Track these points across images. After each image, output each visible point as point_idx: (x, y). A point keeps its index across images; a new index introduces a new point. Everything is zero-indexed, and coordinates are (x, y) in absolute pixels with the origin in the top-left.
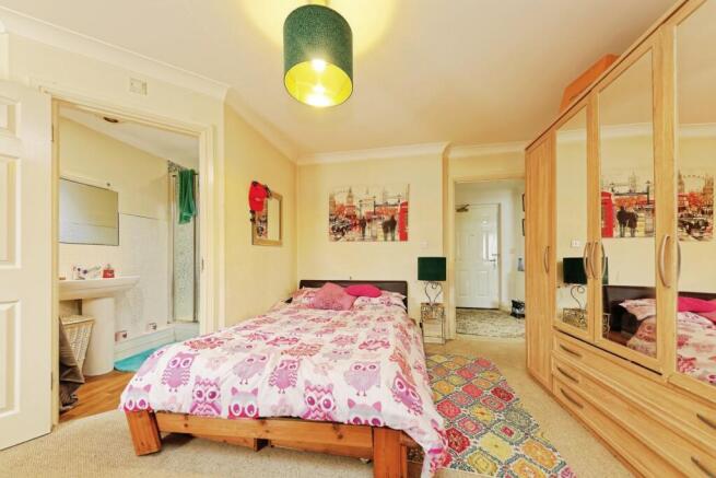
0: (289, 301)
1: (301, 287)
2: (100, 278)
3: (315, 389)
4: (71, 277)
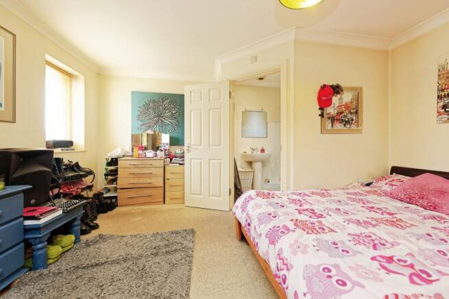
0: (368, 185)
1: (392, 173)
2: (259, 153)
3: (282, 259)
4: (249, 152)
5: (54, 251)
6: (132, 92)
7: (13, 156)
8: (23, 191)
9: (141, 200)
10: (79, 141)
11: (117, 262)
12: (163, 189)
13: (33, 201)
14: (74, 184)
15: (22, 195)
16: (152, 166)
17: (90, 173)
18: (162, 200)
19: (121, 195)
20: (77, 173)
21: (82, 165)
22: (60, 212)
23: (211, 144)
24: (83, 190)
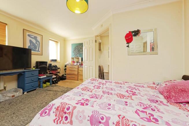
5: (45, 85)
6: (72, 44)
7: (39, 63)
8: (39, 70)
9: (72, 78)
10: (58, 59)
11: (53, 91)
12: (77, 76)
13: (43, 73)
14: (55, 71)
15: (38, 71)
16: (75, 68)
17: (59, 68)
18: (77, 79)
19: (67, 76)
20: (56, 68)
21: (58, 66)
22: (46, 76)
23: (90, 60)
24: (57, 73)
